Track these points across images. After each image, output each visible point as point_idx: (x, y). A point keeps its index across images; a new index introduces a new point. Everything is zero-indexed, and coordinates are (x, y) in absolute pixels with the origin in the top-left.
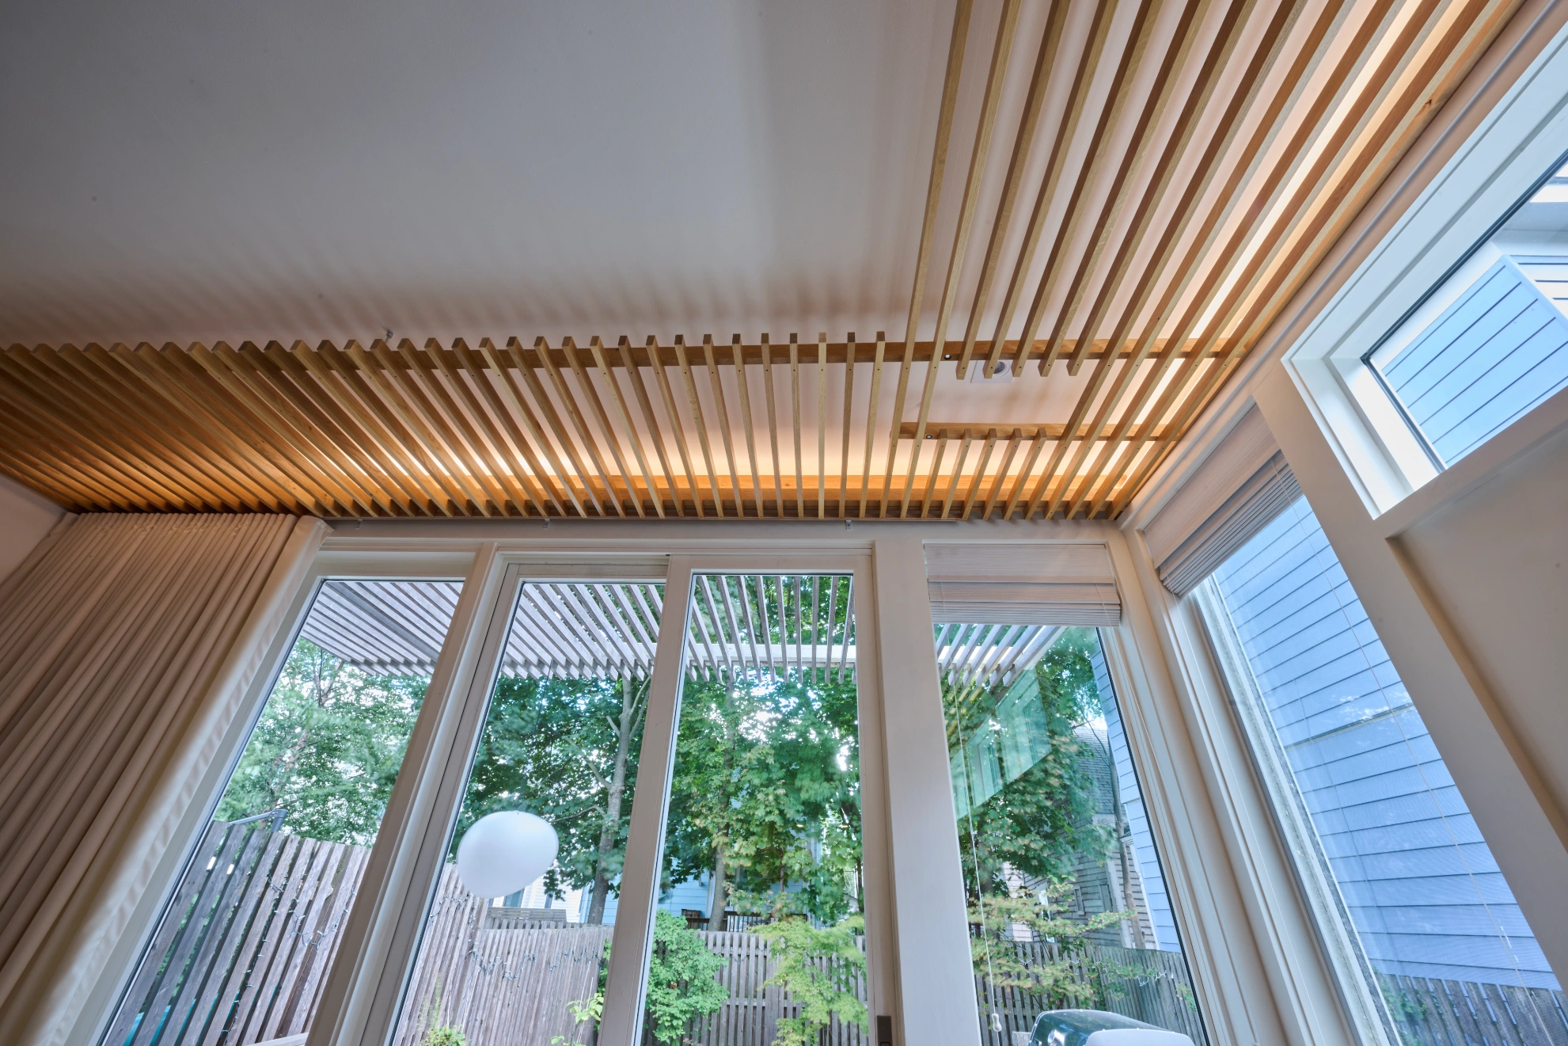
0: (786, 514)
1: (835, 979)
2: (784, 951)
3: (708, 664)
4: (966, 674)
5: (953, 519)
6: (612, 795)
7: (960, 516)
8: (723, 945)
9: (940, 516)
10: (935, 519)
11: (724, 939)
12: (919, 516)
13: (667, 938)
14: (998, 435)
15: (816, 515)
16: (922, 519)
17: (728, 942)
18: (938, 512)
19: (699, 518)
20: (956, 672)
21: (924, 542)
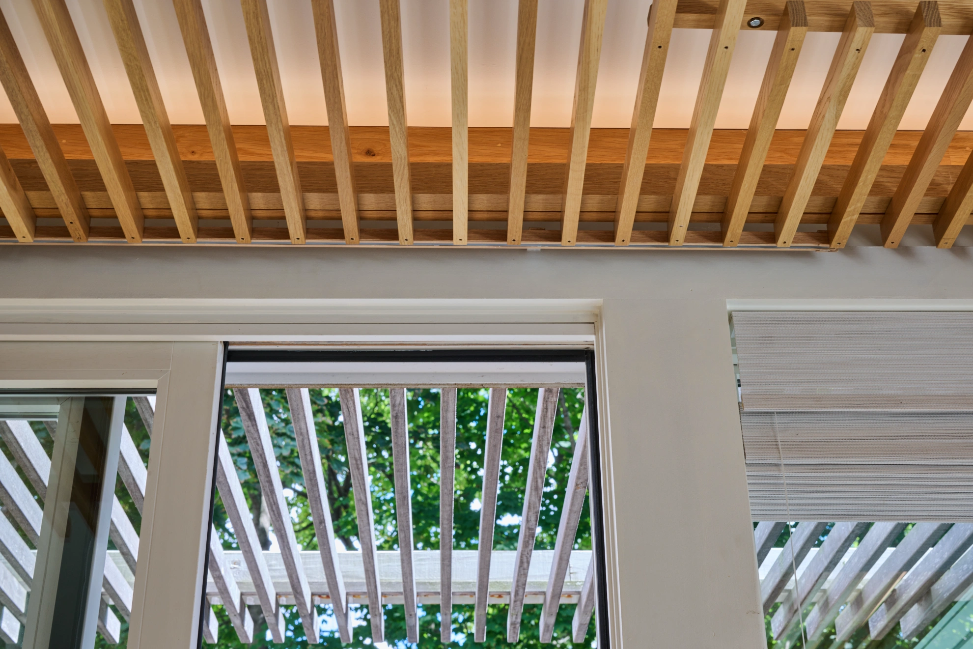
0: (365, 232)
3: (251, 601)
4: (815, 612)
5: (808, 245)
7: (826, 237)
9: (772, 238)
10: (761, 246)
12: (720, 237)
14: (945, 20)
15: (448, 235)
16: (727, 246)
18: (770, 227)
19: (127, 242)
20: (793, 611)
21: (731, 305)
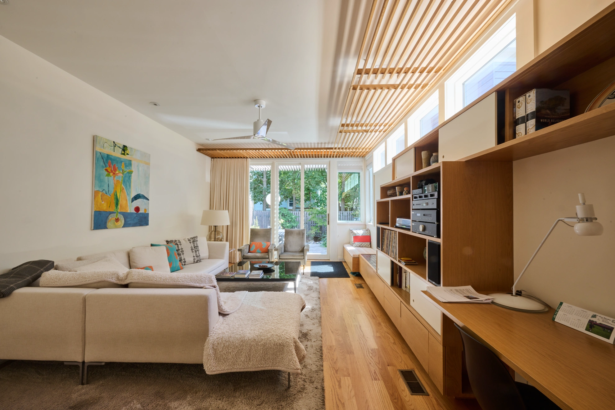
1: (323, 219)
2: (312, 214)
6: (264, 182)
8: (297, 214)
11: (297, 213)
13: (284, 213)
17: (298, 213)
